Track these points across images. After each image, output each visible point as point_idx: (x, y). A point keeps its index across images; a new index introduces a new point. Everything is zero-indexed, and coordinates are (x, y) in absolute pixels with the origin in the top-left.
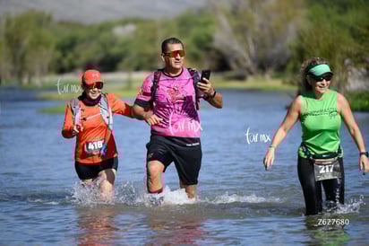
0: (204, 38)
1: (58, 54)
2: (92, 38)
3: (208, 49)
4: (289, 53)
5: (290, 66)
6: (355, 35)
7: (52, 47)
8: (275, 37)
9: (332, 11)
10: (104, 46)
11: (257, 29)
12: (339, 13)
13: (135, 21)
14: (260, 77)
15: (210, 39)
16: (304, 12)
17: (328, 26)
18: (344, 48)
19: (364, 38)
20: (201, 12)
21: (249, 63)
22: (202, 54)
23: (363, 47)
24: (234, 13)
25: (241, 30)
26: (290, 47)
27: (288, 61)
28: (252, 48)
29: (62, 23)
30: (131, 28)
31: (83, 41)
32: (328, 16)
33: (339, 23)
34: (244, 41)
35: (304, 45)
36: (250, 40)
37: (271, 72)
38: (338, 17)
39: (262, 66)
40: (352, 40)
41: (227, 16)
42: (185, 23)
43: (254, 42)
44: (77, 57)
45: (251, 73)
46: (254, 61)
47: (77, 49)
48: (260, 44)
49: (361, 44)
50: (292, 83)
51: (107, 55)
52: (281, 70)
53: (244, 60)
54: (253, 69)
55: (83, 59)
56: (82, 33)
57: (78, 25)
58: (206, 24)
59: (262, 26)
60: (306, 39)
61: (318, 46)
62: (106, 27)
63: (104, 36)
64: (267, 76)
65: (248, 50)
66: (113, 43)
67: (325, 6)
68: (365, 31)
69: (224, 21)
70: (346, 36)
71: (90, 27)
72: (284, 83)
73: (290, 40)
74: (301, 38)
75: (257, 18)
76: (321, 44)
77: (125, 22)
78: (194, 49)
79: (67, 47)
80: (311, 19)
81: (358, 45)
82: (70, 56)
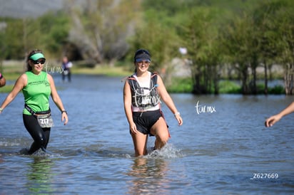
0: (61, 34)
3: (65, 43)
4: (129, 46)
5: (129, 57)
8: (118, 33)
9: (164, 13)
11: (103, 27)
12: (169, 15)
13: (6, 20)
14: (106, 65)
15: (66, 35)
16: (141, 14)
17: (159, 25)
18: (171, 43)
19: (187, 35)
20: (59, 13)
21: (97, 54)
22: (60, 46)
23: (186, 43)
24: (86, 14)
25: (91, 28)
26: (129, 42)
27: (127, 54)
28: (100, 43)
30: (3, 25)
32: (160, 18)
33: (169, 24)
34: (93, 37)
35: (140, 41)
36: (98, 35)
37: (114, 62)
38: (168, 19)
39: (108, 57)
40: (177, 37)
41: (80, 17)
42: (46, 22)
43: (101, 37)
45: (99, 62)
46: (101, 53)
48: (106, 40)
49: (185, 40)
50: (130, 71)
52: (122, 59)
53: (94, 52)
54: (100, 59)
58: (63, 23)
59: (107, 25)
60: (141, 36)
61: (151, 42)
64: (112, 65)
65: (96, 44)
67: (158, 9)
68: (188, 30)
69: (77, 21)
70: (173, 34)
72: (125, 70)
73: (129, 37)
74: (138, 35)
75: (104, 19)
76: (154, 40)
78: (53, 43)
80: (146, 20)
81: (182, 41)
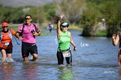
0: (52, 12)
1: (4, 17)
2: (15, 12)
3: (54, 16)
4: (80, 17)
5: (81, 22)
6: (102, 12)
7: (2, 15)
8: (76, 12)
9: (94, 4)
10: (19, 15)
11: (70, 10)
12: (97, 4)
13: (30, 7)
14: (71, 25)
15: (54, 13)
16: (85, 4)
17: (93, 9)
18: (98, 16)
19: (104, 13)
20: (51, 4)
22: (52, 18)
23: (104, 16)
24: (62, 4)
25: (65, 10)
26: (81, 16)
27: (80, 20)
28: (68, 16)
29: (6, 7)
30: (28, 9)
31: (13, 13)
32: (93, 6)
33: (97, 8)
35: (85, 15)
36: (67, 13)
37: (74, 24)
38: (96, 6)
39: (71, 22)
40: (100, 13)
41: (60, 5)
42: (46, 8)
43: (69, 14)
44: (11, 18)
46: (69, 20)
47: (11, 16)
48: (71, 15)
49: (104, 15)
50: (81, 27)
51: (21, 18)
52: (77, 23)
53: (66, 20)
55: (13, 19)
56: (12, 11)
57: (11, 8)
58: (53, 8)
59: (71, 9)
60: (86, 13)
61: (90, 15)
62: (20, 9)
63: (20, 11)
64: (73, 25)
65: (67, 17)
66: (22, 14)
67: (92, 2)
68: (105, 11)
69: (59, 7)
70: (99, 12)
71: (15, 9)
72: (79, 27)
73: (81, 13)
74: (84, 13)
75: (70, 6)
76: (91, 15)
77: (26, 7)
78: (49, 16)
79: (7, 15)
80: (87, 6)
81: (102, 15)
82: (8, 18)
